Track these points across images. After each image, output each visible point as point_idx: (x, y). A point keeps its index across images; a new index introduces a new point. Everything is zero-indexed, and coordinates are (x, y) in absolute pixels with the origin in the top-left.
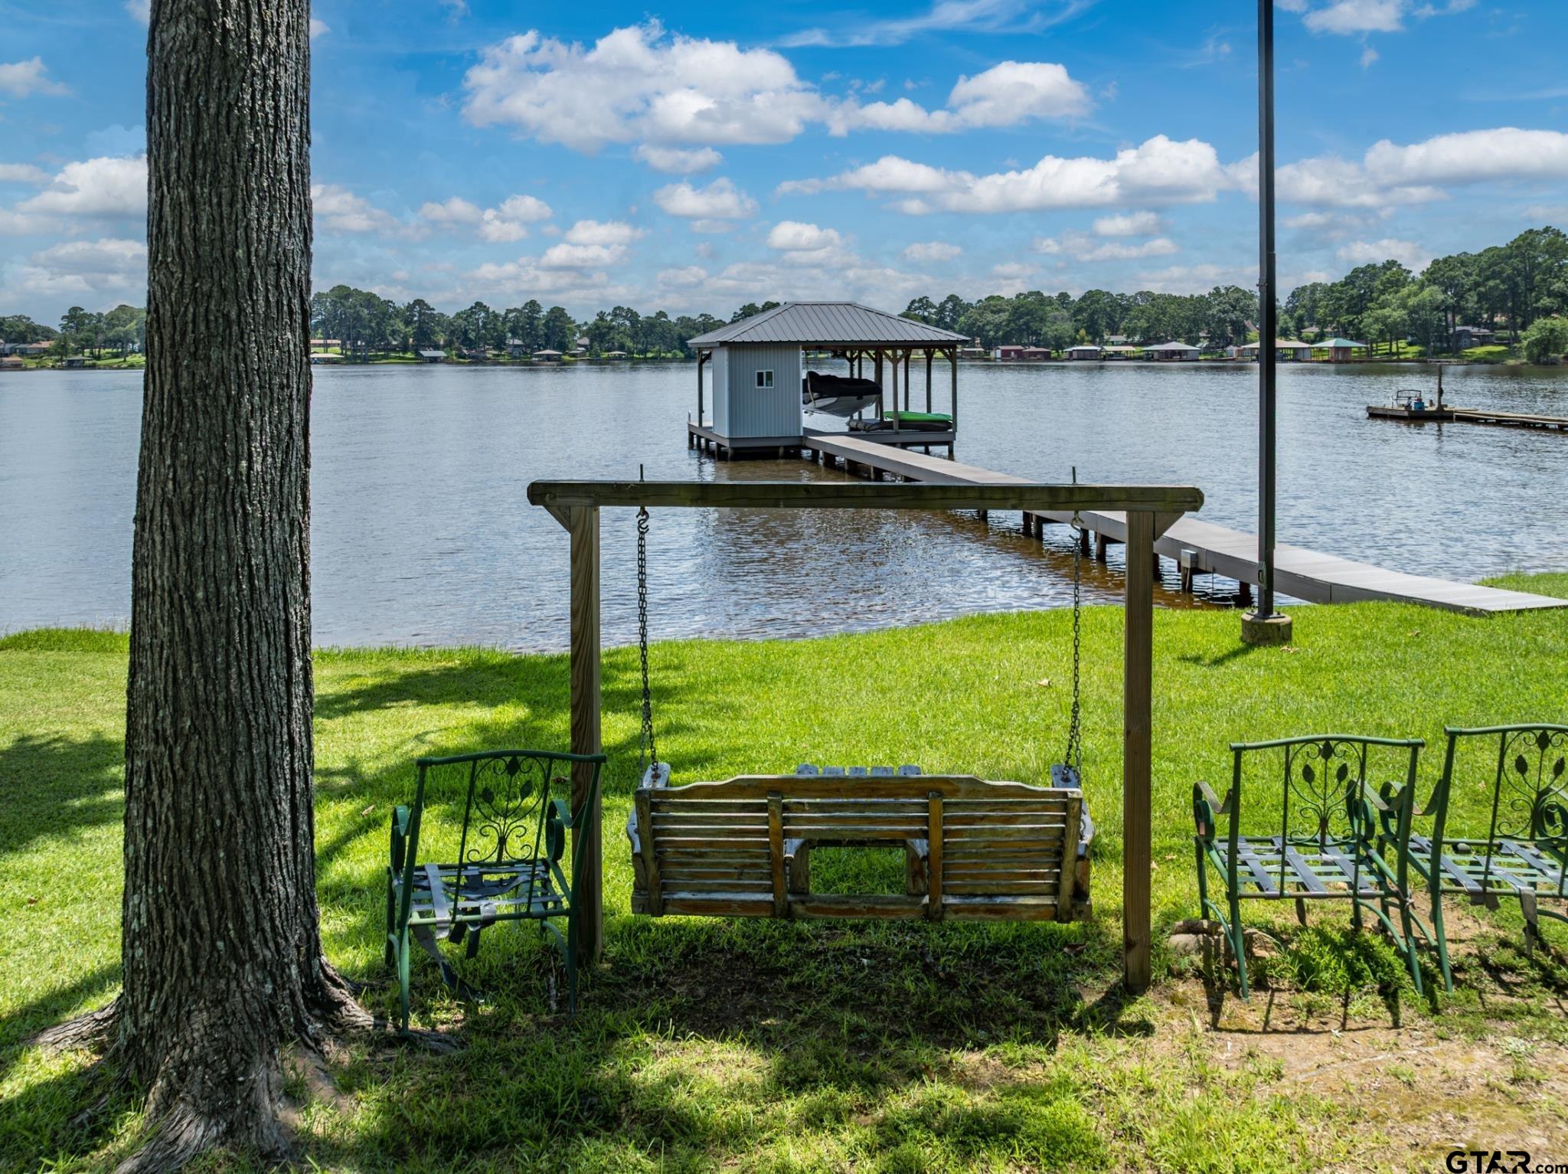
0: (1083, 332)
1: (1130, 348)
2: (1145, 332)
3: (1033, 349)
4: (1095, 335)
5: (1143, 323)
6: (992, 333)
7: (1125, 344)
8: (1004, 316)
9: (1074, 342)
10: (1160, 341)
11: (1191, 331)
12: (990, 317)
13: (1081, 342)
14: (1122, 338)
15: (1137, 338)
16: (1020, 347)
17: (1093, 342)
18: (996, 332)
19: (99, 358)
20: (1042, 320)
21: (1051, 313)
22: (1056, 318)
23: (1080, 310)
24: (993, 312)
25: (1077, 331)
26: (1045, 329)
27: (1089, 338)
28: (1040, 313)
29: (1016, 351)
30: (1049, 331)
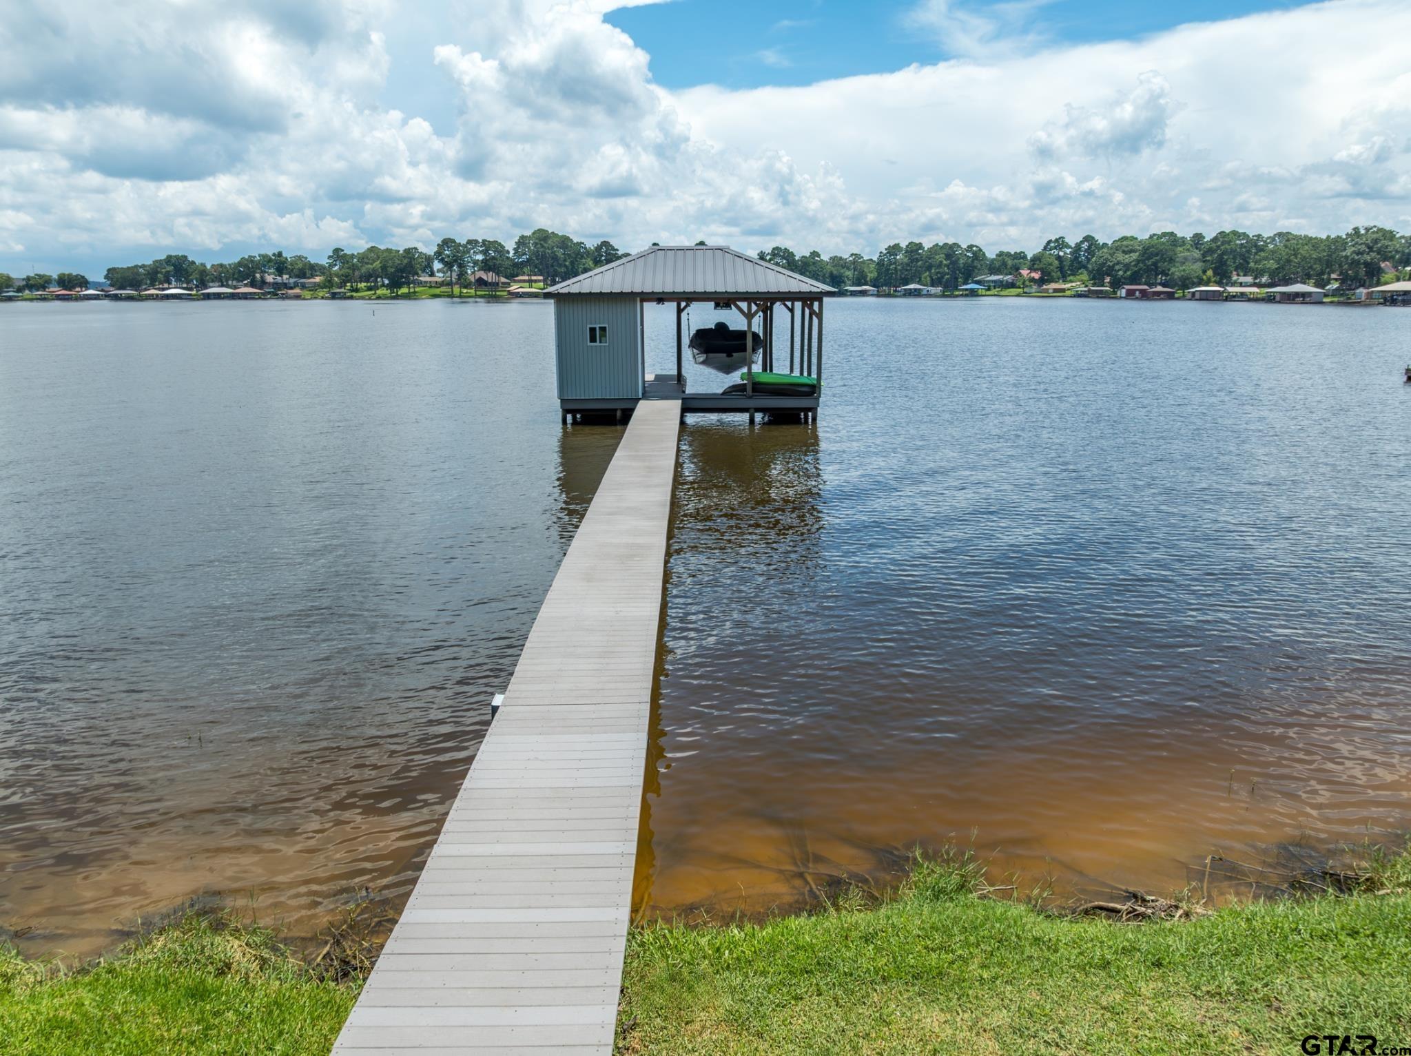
0: (1210, 273)
1: (1255, 290)
2: (1272, 274)
3: (1159, 288)
4: (1222, 276)
5: (1272, 264)
6: (1121, 273)
7: (1251, 286)
8: (1134, 256)
9: (1201, 283)
10: (1287, 282)
11: (1322, 273)
12: (1120, 257)
13: (1207, 284)
14: (1249, 279)
15: (1264, 280)
16: (1145, 287)
17: (1219, 283)
18: (1125, 272)
19: (357, 290)
20: (1171, 260)
21: (1181, 253)
22: (1186, 259)
23: (1210, 251)
24: (1124, 252)
25: (1204, 272)
26: (1173, 270)
27: (1218, 278)
28: (1170, 253)
29: (1142, 291)
30: (1177, 271)
